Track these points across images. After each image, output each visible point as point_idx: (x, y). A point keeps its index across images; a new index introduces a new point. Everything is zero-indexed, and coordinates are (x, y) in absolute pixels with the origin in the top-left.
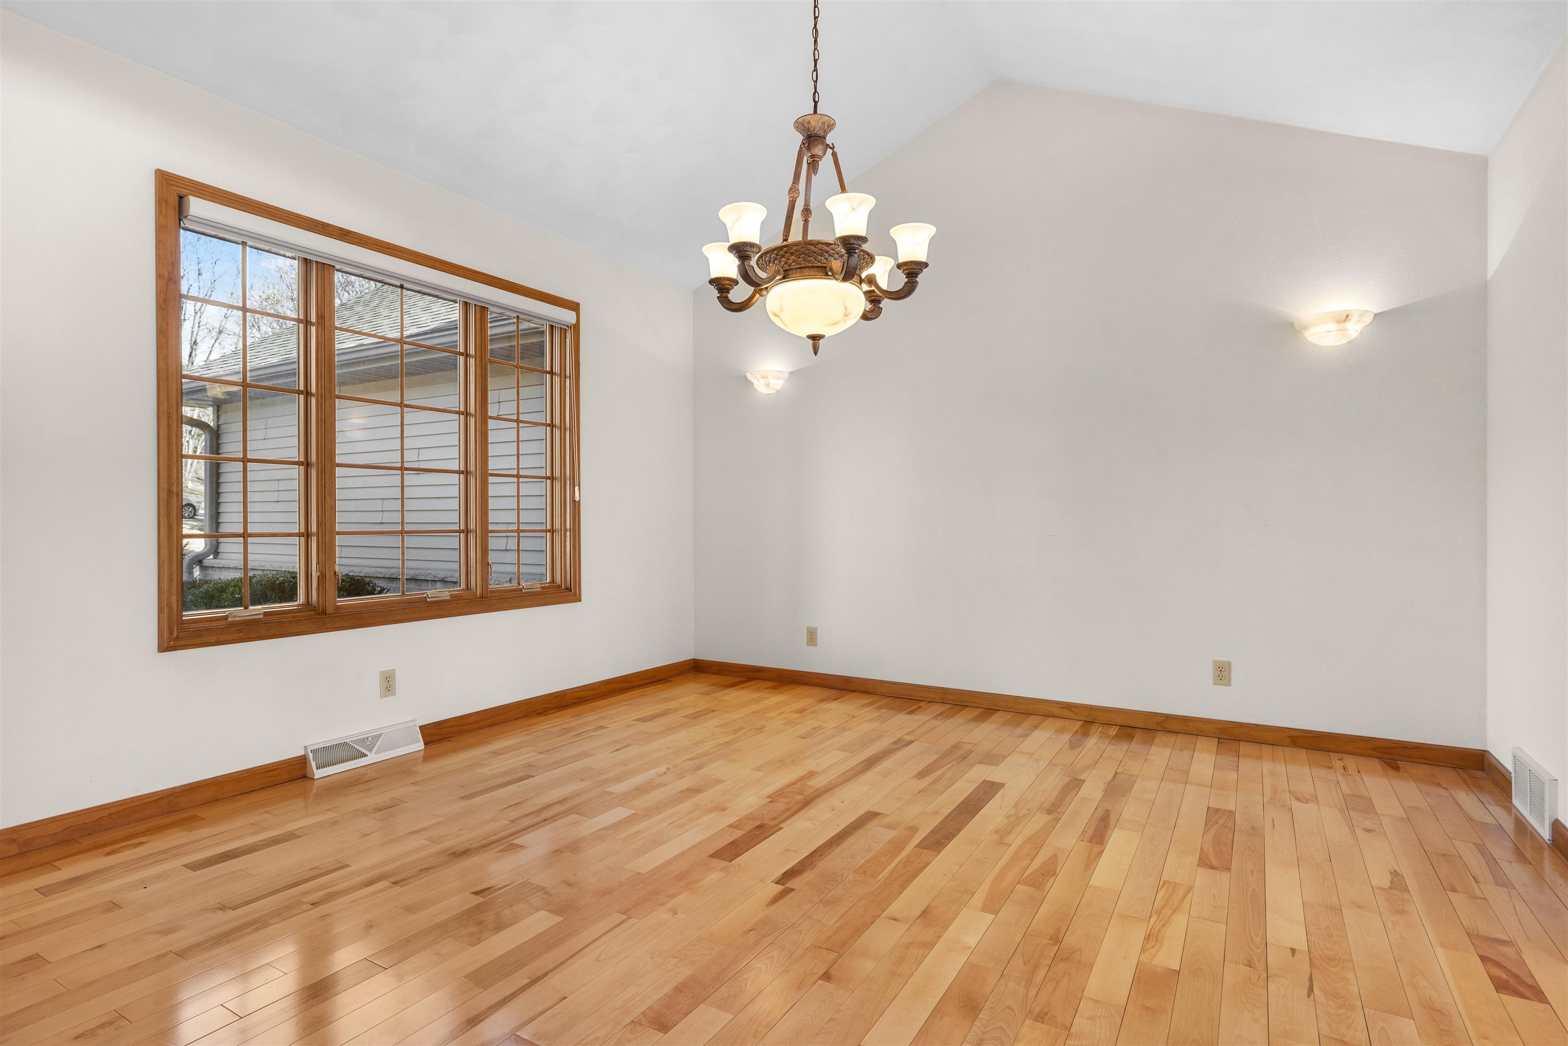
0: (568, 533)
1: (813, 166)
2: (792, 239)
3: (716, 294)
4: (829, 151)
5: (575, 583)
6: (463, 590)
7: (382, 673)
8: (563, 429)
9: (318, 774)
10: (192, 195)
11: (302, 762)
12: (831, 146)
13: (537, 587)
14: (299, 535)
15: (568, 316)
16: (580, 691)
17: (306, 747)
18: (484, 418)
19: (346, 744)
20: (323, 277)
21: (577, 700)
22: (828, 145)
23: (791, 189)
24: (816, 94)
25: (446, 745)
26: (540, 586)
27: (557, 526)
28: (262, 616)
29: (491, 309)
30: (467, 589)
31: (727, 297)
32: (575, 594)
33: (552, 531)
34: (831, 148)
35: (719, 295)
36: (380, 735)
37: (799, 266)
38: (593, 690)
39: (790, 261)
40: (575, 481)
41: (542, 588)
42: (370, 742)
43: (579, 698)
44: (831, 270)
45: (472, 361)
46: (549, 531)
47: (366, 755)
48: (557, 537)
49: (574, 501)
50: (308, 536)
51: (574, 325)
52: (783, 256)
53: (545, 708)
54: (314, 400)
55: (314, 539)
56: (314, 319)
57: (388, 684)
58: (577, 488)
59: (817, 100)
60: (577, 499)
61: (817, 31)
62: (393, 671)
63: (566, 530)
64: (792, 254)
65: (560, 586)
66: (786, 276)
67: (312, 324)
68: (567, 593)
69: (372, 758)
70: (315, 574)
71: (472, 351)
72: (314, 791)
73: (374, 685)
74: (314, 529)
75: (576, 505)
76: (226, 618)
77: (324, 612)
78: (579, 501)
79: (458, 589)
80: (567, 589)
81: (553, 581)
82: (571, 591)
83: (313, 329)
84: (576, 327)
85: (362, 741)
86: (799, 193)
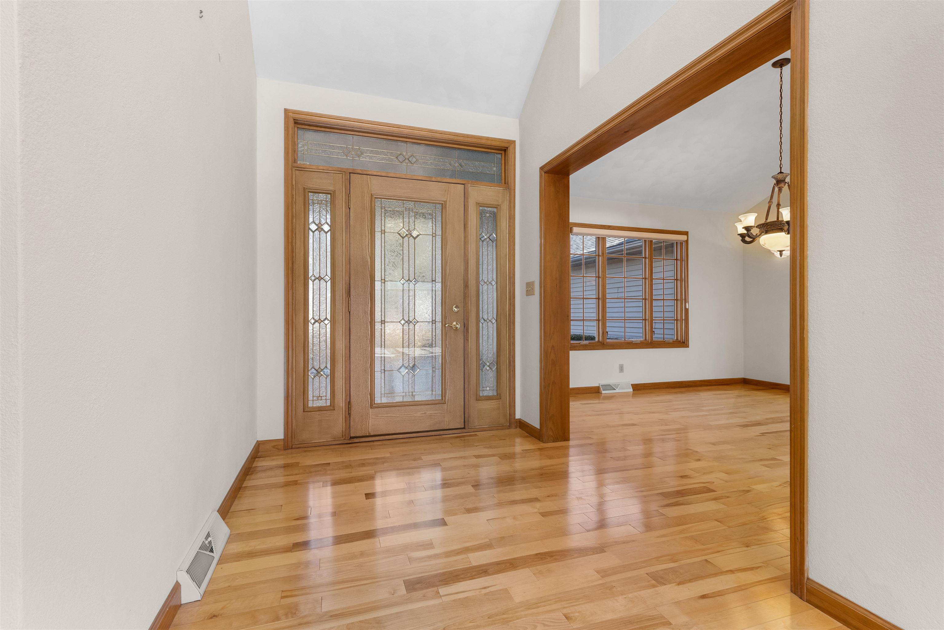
0: (683, 321)
1: (780, 190)
2: (769, 220)
3: (741, 238)
4: (787, 184)
5: (686, 340)
6: (644, 340)
7: (620, 365)
8: (681, 280)
9: (603, 392)
10: (575, 227)
11: (598, 388)
12: (788, 182)
13: (671, 341)
14: (596, 320)
15: (683, 238)
16: (689, 383)
17: (599, 384)
18: (652, 279)
19: (610, 385)
20: (603, 242)
21: (688, 386)
22: (786, 182)
23: (769, 202)
24: (781, 165)
25: (639, 392)
26: (672, 340)
27: (679, 318)
28: (588, 344)
29: (654, 241)
30: (646, 340)
31: (745, 240)
32: (686, 345)
33: (677, 320)
34: (787, 183)
35: (741, 239)
36: (619, 384)
37: (771, 229)
38: (694, 383)
39: (768, 228)
40: (686, 301)
41: (673, 341)
42: (617, 386)
43: (688, 385)
44: (784, 230)
45: (647, 260)
46: (676, 320)
47: (615, 390)
48: (679, 322)
49: (686, 308)
50: (599, 320)
51: (686, 241)
52: (765, 226)
53: (674, 386)
54: (601, 279)
55: (601, 321)
56: (601, 254)
57: (621, 368)
58: (687, 303)
59: (781, 167)
60: (687, 308)
61: (781, 143)
62: (623, 365)
63: (682, 320)
64: (769, 225)
65: (680, 341)
66: (767, 232)
67: (600, 256)
68: (683, 344)
69: (617, 391)
70: (601, 332)
71: (647, 256)
72: (602, 397)
73: (617, 368)
74: (601, 318)
75: (687, 310)
76: (580, 343)
77: (604, 344)
78: (688, 309)
79: (642, 339)
80: (683, 342)
81: (677, 339)
82: (685, 343)
83: (601, 257)
84: (687, 241)
85: (615, 385)
86: (772, 203)
